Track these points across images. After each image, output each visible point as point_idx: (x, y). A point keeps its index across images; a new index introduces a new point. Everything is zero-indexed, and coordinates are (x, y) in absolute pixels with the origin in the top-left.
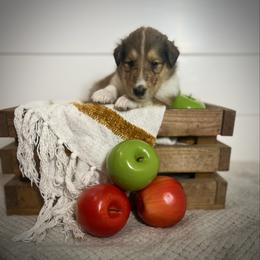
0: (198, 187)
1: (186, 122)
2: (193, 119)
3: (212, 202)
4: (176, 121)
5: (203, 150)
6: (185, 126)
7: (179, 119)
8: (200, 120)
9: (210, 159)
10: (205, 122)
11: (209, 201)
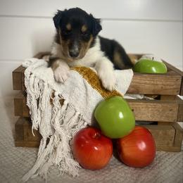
0: (161, 133)
1: (154, 84)
2: (158, 83)
3: (171, 145)
4: (145, 83)
5: (165, 105)
6: (153, 88)
7: (148, 82)
8: (164, 83)
9: (171, 112)
10: (168, 85)
11: (168, 144)
